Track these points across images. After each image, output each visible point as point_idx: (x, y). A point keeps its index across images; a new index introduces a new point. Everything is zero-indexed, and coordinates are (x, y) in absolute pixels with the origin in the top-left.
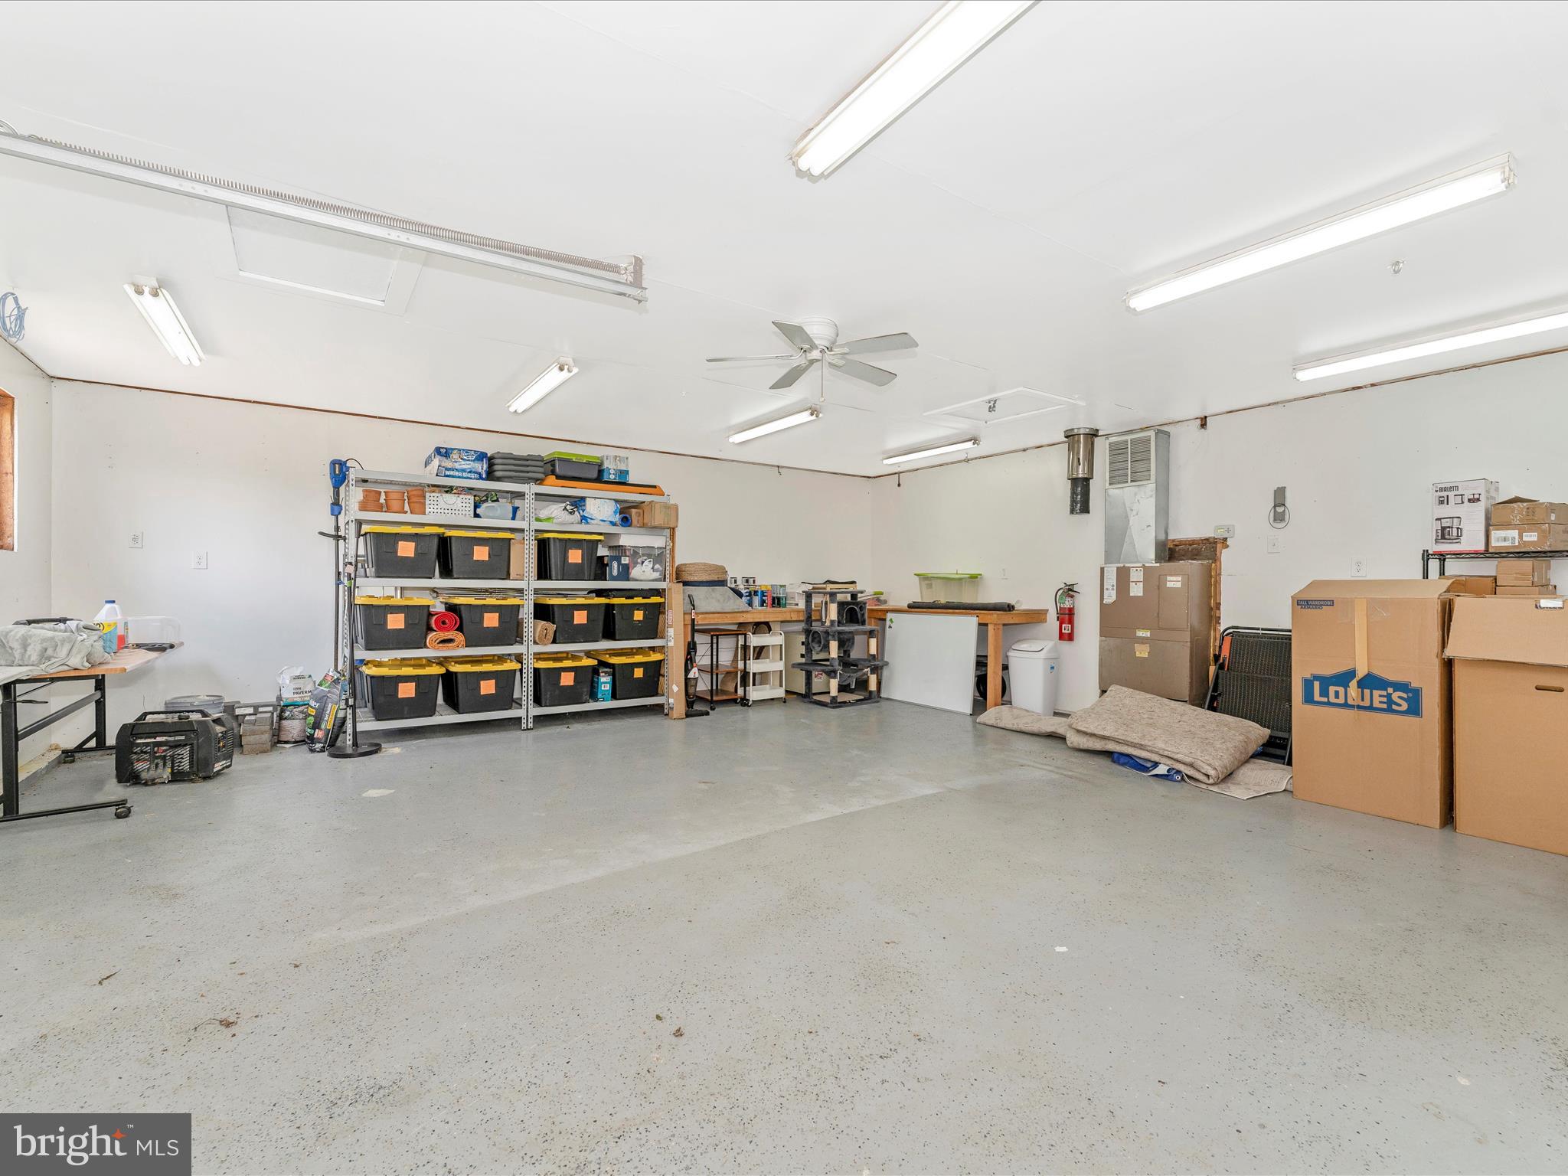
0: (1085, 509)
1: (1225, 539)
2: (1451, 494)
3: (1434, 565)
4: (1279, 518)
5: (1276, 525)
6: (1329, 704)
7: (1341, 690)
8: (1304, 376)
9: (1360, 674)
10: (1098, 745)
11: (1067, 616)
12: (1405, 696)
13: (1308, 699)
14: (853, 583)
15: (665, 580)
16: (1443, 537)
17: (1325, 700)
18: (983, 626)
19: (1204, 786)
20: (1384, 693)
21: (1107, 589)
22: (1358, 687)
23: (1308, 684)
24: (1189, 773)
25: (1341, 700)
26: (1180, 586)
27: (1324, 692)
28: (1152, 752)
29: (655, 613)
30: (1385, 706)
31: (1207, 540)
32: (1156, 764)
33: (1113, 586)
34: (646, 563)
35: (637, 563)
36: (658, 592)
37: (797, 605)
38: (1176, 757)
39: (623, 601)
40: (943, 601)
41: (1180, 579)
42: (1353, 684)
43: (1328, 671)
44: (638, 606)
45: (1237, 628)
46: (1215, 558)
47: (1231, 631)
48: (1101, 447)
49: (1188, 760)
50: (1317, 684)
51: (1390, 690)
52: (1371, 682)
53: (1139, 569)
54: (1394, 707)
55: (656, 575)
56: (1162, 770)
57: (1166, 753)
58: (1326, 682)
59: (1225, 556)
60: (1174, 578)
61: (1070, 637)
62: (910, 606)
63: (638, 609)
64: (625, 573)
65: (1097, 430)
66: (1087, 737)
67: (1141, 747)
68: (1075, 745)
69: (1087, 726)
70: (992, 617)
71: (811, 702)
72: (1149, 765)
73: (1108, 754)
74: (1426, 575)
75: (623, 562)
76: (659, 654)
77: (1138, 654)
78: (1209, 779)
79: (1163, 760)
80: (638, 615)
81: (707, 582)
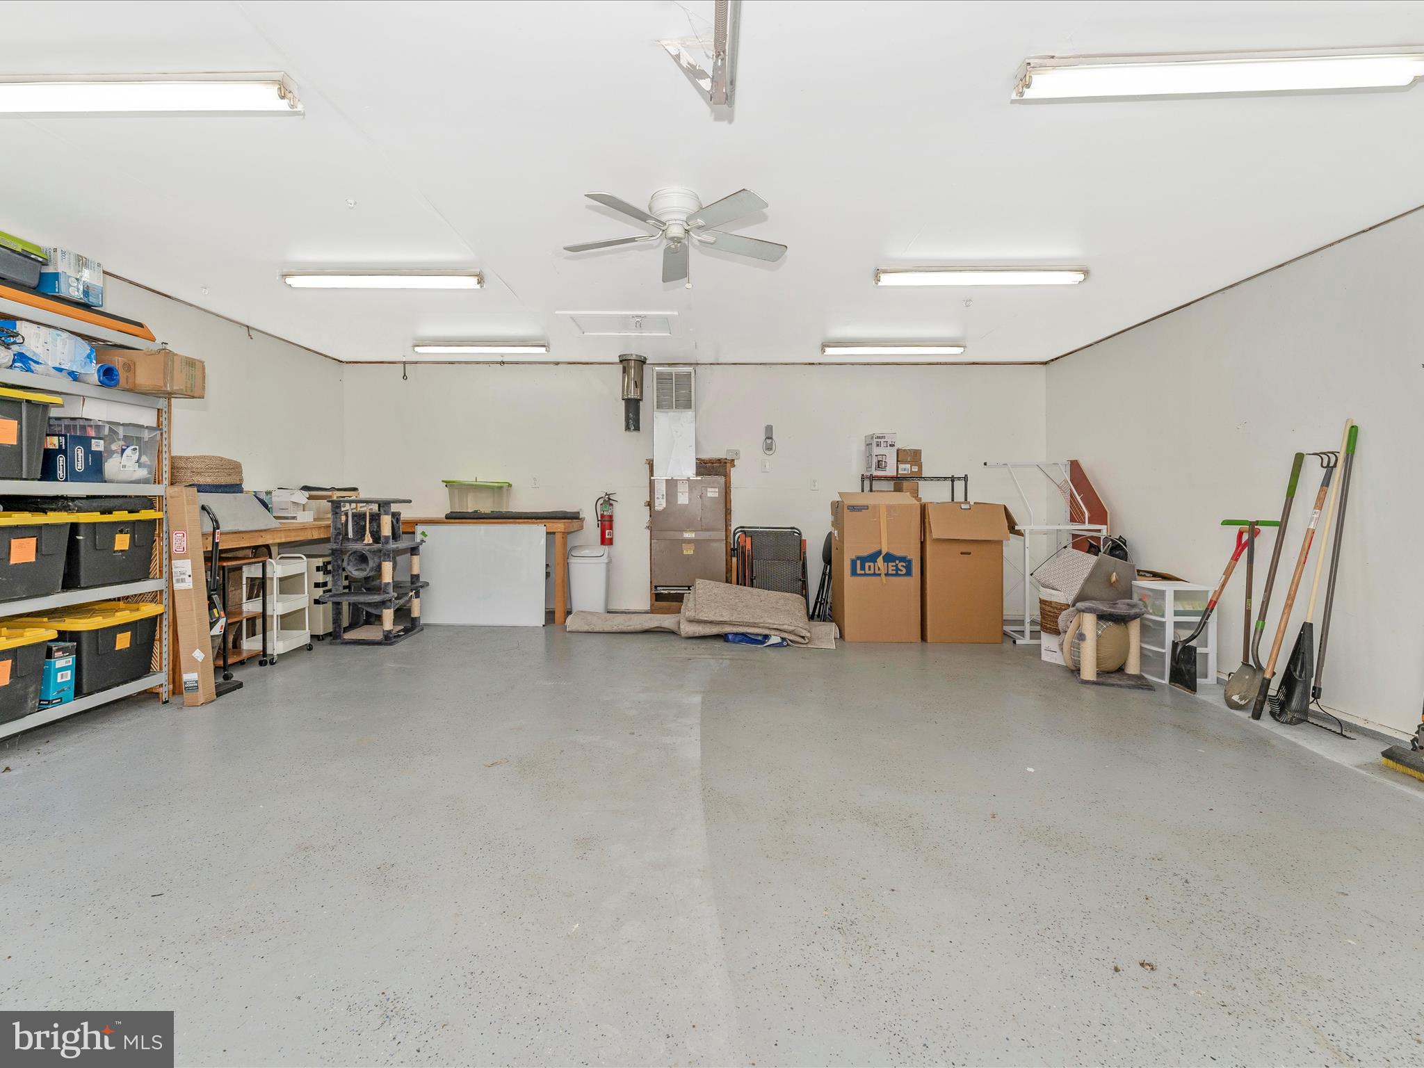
0: (637, 428)
1: (733, 460)
2: (882, 440)
3: (867, 483)
4: (769, 448)
5: (767, 452)
6: (865, 575)
7: (872, 564)
8: (829, 351)
9: (884, 552)
10: (715, 630)
11: (606, 523)
12: (904, 564)
13: (854, 573)
14: (355, 489)
15: (157, 481)
16: (879, 467)
17: (863, 572)
18: (550, 534)
19: (805, 646)
20: (894, 564)
21: (658, 498)
22: (884, 562)
23: (854, 563)
24: (791, 638)
25: (872, 572)
26: (717, 496)
27: (863, 568)
28: (763, 627)
29: (146, 534)
30: (894, 572)
31: (719, 460)
32: (766, 637)
33: (663, 495)
34: (128, 451)
35: (113, 452)
36: (148, 502)
37: (294, 518)
38: (781, 627)
39: (95, 517)
40: (488, 511)
41: (717, 490)
42: (880, 559)
43: (865, 554)
44: (120, 527)
45: (743, 527)
46: (727, 475)
47: (740, 529)
48: (650, 376)
49: (791, 628)
50: (859, 562)
51: (897, 562)
52: (889, 558)
53: (684, 482)
54: (899, 572)
55: (143, 473)
56: (775, 640)
57: (775, 627)
58: (864, 560)
59: (734, 474)
60: (713, 490)
61: (611, 542)
62: (448, 517)
63: (121, 532)
64: (95, 470)
65: (645, 358)
66: (702, 625)
67: (754, 625)
68: (691, 634)
69: (706, 615)
70: (559, 526)
71: (342, 643)
72: (760, 638)
73: (723, 637)
74: (863, 491)
75: (94, 448)
76: (153, 605)
77: (685, 552)
78: (805, 640)
79: (772, 632)
80: (122, 542)
81: (226, 486)
